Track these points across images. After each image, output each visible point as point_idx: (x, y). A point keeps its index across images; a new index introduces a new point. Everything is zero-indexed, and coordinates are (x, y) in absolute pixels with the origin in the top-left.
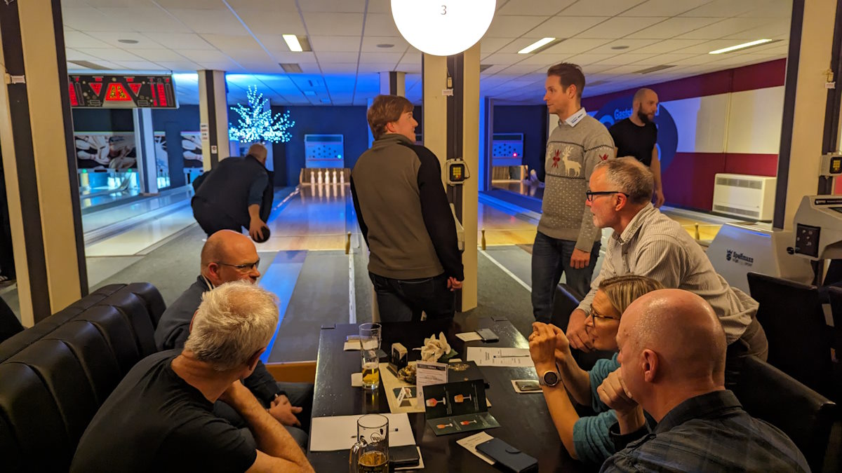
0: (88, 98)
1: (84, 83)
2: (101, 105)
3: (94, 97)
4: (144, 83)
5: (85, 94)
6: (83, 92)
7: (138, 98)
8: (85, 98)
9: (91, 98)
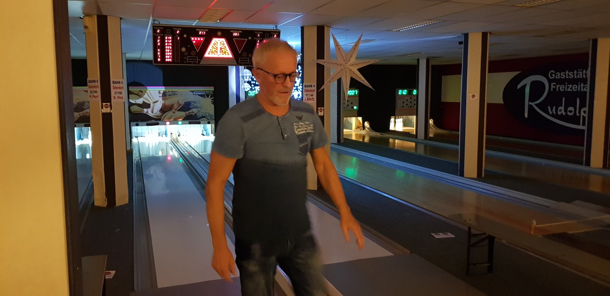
0: (186, 54)
1: (185, 36)
2: (199, 62)
3: (193, 53)
4: (250, 38)
5: (184, 49)
6: (181, 47)
7: (241, 55)
8: (182, 53)
9: (189, 55)
